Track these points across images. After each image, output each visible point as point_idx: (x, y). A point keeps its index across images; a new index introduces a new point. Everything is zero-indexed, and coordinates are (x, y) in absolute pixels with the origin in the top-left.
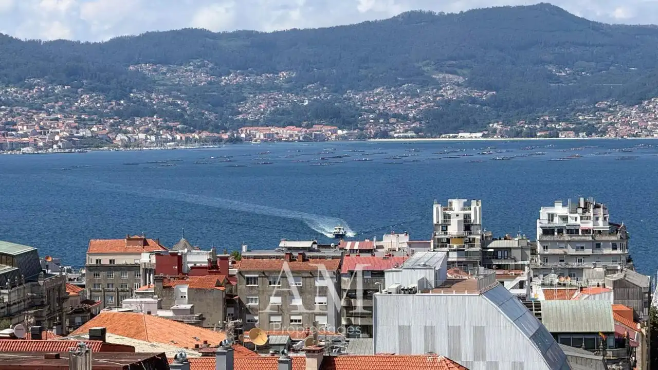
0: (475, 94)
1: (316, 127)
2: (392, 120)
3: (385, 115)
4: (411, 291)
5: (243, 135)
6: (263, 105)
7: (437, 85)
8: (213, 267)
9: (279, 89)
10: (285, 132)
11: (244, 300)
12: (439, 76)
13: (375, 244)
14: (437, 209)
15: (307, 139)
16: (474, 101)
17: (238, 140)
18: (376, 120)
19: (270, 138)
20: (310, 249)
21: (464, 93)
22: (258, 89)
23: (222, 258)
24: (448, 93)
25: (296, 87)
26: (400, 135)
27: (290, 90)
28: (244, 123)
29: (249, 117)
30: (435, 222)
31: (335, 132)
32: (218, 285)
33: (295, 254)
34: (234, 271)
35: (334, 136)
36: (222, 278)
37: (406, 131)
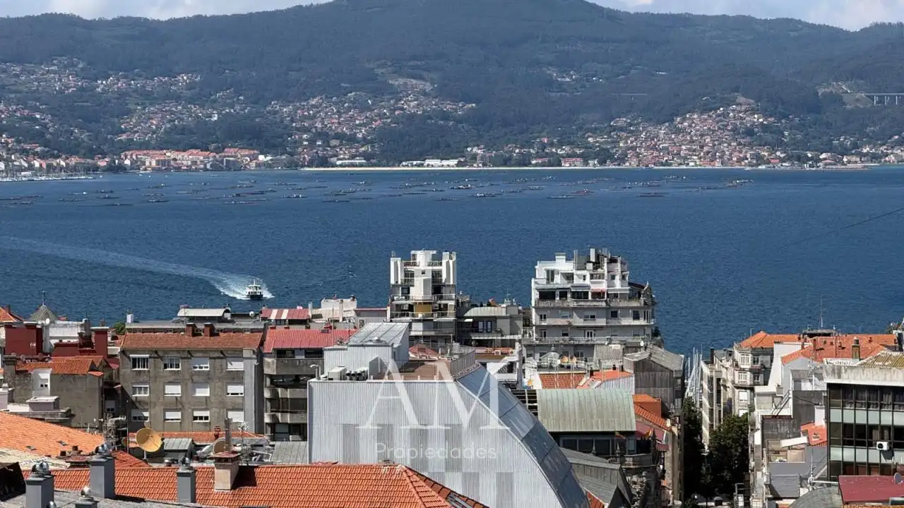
0: (448, 107)
1: (230, 151)
2: (334, 142)
3: (324, 136)
4: (360, 377)
5: (127, 162)
6: (155, 121)
7: (396, 94)
8: (86, 344)
9: (177, 98)
10: (186, 158)
11: (129, 391)
12: (398, 82)
13: (310, 312)
14: (395, 264)
15: (216, 167)
16: (445, 116)
17: (122, 168)
18: (312, 142)
19: (165, 165)
20: (221, 320)
21: (432, 105)
22: (147, 97)
23: (97, 332)
24: (411, 105)
25: (201, 96)
26: (343, 162)
27: (192, 101)
28: (128, 146)
29: (136, 137)
30: (392, 282)
31: (254, 158)
32: (93, 368)
33: (200, 326)
34: (115, 349)
35: (253, 164)
36: (98, 359)
37: (353, 157)
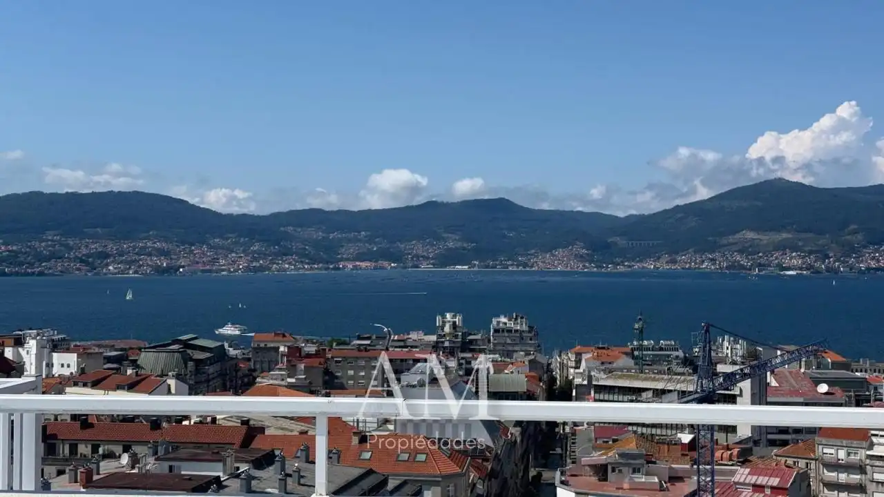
0: (465, 245)
1: (380, 262)
2: (421, 259)
3: (418, 256)
4: (414, 386)
5: (341, 266)
6: (352, 249)
7: (445, 240)
8: (318, 354)
9: (360, 241)
10: (363, 264)
11: (334, 372)
12: (445, 235)
13: (406, 337)
14: (438, 318)
15: (375, 268)
16: (464, 249)
17: (339, 269)
18: (412, 258)
19: (355, 267)
20: (369, 345)
21: (459, 244)
22: (349, 241)
23: (323, 349)
24: (451, 245)
25: (370, 240)
26: (425, 267)
27: (367, 242)
28: (342, 260)
29: (344, 256)
30: (437, 325)
31: (390, 265)
32: (320, 364)
33: (362, 348)
34: (330, 356)
35: (389, 267)
36: (322, 360)
37: (428, 265)
